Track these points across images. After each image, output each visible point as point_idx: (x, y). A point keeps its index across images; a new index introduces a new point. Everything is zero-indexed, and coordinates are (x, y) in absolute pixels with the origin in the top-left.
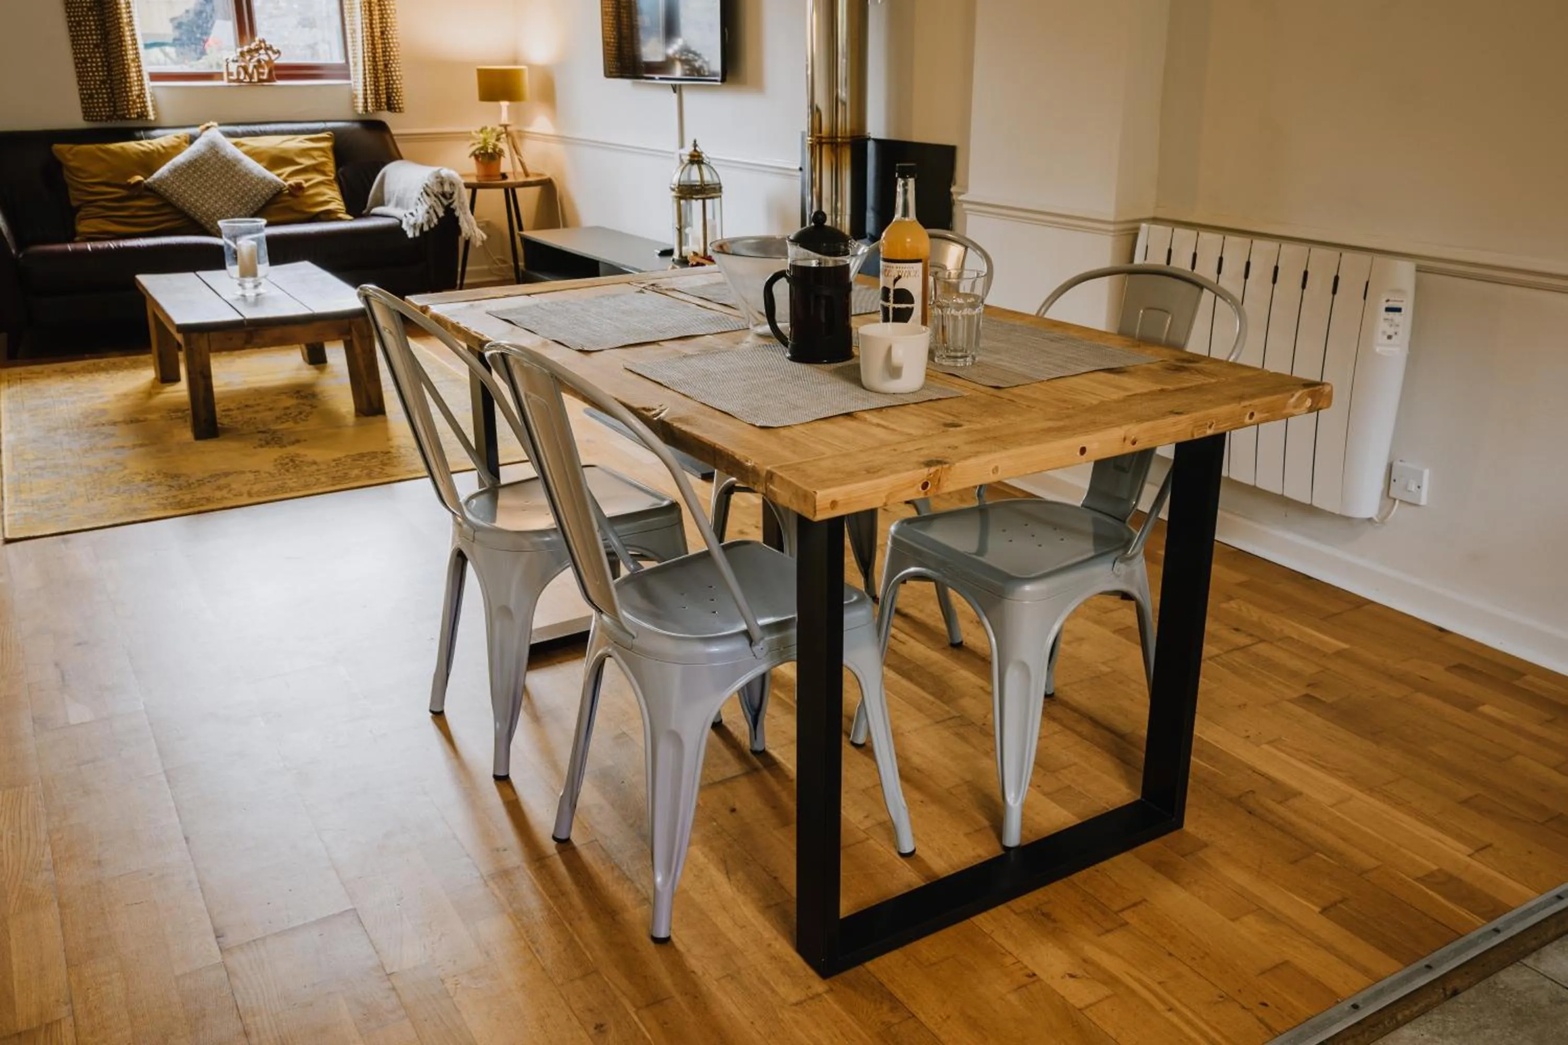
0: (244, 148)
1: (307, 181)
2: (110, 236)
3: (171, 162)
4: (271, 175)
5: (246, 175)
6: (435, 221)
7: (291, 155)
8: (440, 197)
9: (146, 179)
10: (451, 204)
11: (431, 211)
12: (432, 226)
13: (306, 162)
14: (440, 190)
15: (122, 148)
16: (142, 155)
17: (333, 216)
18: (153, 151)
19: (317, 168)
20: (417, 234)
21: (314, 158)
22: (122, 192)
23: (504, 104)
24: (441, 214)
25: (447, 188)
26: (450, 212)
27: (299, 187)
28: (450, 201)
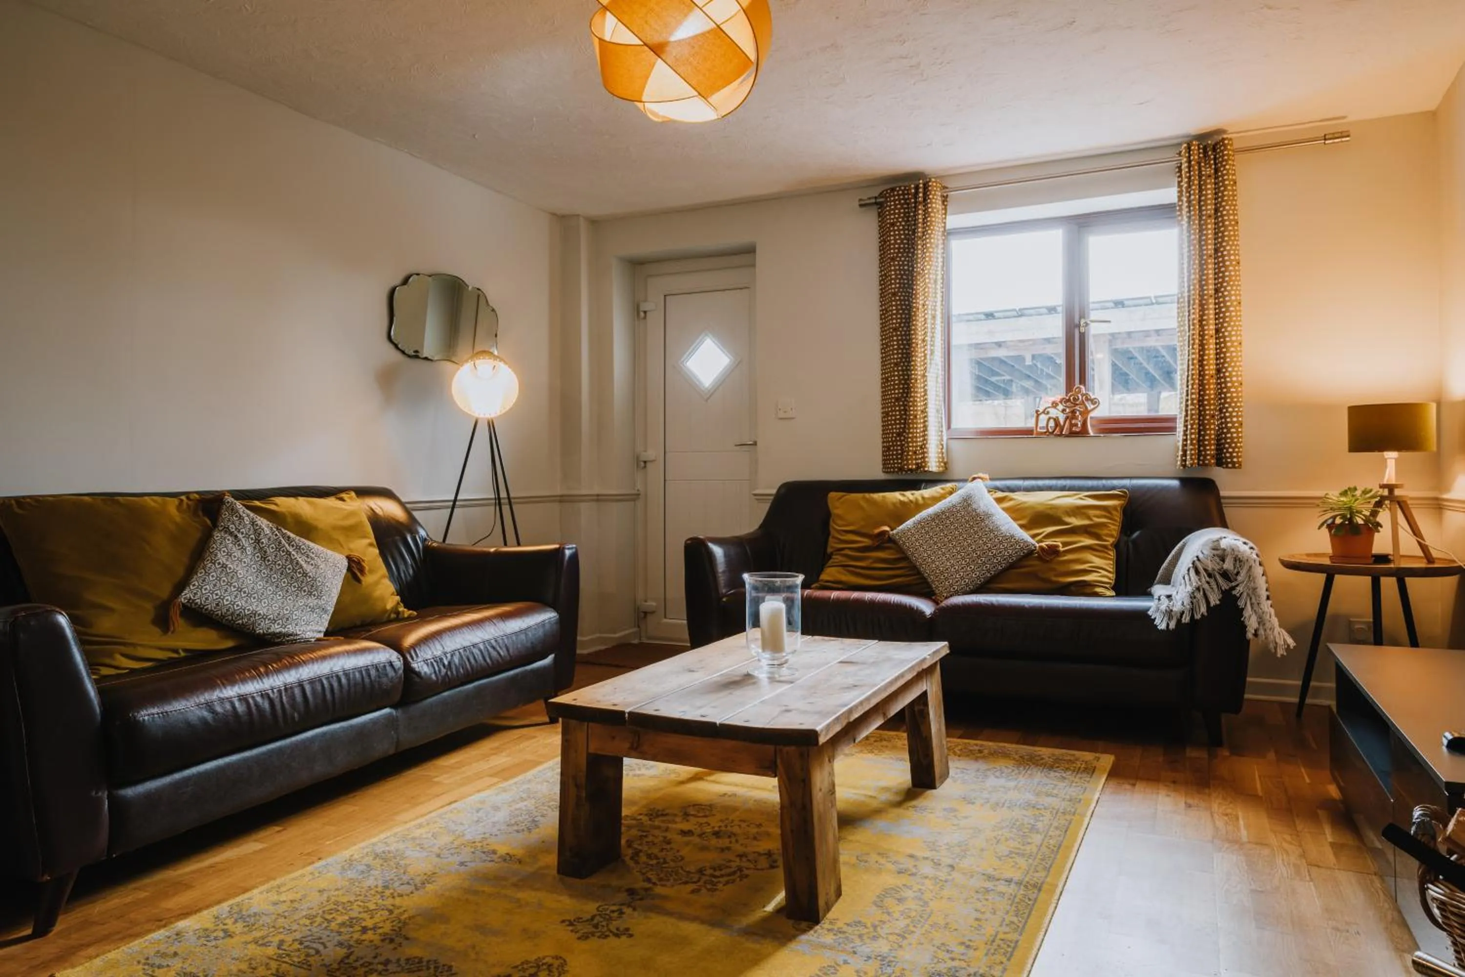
0: (1007, 504)
1: (1065, 544)
2: (840, 586)
3: (921, 514)
4: (1025, 535)
5: (995, 531)
6: (1203, 609)
7: (1059, 514)
8: (1218, 576)
9: (892, 530)
10: (1233, 588)
11: (1199, 595)
12: (1198, 617)
13: (1075, 522)
14: (1217, 567)
15: (884, 497)
16: (898, 505)
17: (1088, 590)
18: (911, 501)
19: (1089, 529)
20: (1172, 625)
21: (1089, 518)
22: (867, 542)
23: (1391, 456)
24: (1214, 600)
25: (1228, 565)
26: (1230, 601)
27: (1053, 551)
28: (1234, 584)
